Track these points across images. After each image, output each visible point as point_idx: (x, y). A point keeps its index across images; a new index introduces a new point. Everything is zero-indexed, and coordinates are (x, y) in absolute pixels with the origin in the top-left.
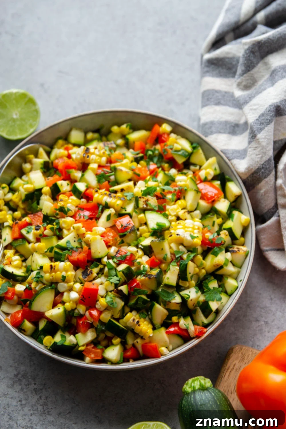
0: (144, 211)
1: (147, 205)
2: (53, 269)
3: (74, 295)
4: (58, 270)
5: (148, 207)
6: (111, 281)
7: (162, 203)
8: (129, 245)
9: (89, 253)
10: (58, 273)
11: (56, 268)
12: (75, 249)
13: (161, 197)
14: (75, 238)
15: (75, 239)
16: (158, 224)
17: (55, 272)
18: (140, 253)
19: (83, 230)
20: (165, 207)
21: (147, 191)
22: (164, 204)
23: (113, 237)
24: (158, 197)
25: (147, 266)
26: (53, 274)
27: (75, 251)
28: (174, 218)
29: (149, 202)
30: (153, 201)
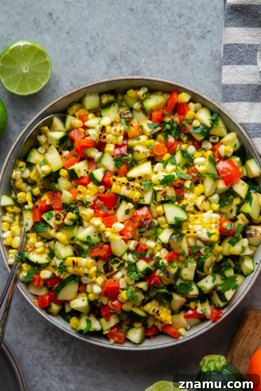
0: (162, 203)
1: (164, 197)
2: (75, 265)
3: (97, 289)
4: (81, 266)
5: (167, 199)
6: (131, 276)
7: (181, 193)
8: (148, 238)
9: (110, 250)
10: (81, 268)
11: (79, 265)
12: (96, 245)
13: (179, 186)
14: (95, 232)
15: (95, 234)
16: (176, 219)
17: (78, 268)
18: (159, 247)
19: (103, 226)
20: (183, 196)
21: (165, 179)
22: (182, 194)
23: (132, 232)
24: (175, 188)
25: (165, 262)
26: (76, 269)
27: (96, 247)
28: (192, 209)
29: (167, 194)
30: (171, 193)
